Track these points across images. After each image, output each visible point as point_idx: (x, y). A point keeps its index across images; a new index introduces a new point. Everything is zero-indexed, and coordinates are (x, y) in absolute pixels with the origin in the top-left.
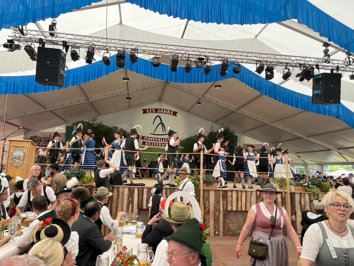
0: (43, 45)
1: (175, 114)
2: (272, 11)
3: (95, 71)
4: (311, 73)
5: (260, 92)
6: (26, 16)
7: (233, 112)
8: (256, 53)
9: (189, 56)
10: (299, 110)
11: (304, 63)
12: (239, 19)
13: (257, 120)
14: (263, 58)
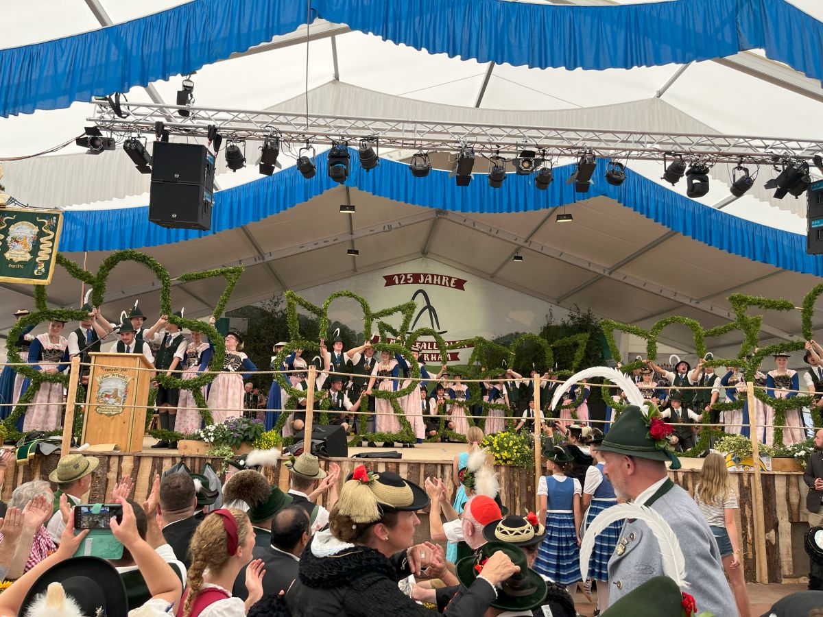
0: (166, 138)
1: (460, 284)
2: (701, 32)
3: (278, 191)
4: (803, 178)
5: (668, 227)
6: (127, 73)
7: (601, 278)
8: (663, 134)
9: (499, 147)
10: (770, 268)
11: (785, 153)
12: (621, 54)
13: (660, 295)
14: (682, 144)
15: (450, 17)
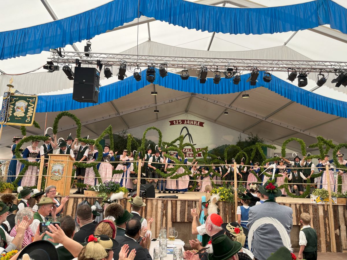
0: (80, 65)
1: (201, 124)
2: (303, 18)
3: (126, 86)
5: (290, 99)
6: (64, 39)
7: (262, 121)
9: (217, 67)
10: (335, 116)
11: (340, 68)
12: (269, 28)
13: (287, 128)
14: (295, 65)
15: (197, 13)
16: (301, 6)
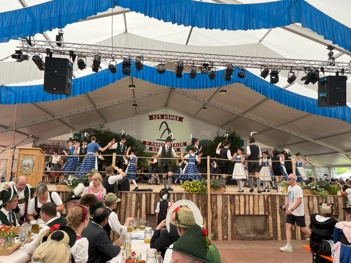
0: (51, 55)
1: (181, 119)
2: (275, 15)
3: (101, 79)
4: (316, 76)
5: (265, 96)
6: (34, 27)
7: (239, 117)
8: (261, 58)
9: (194, 62)
10: (305, 113)
11: (309, 66)
12: (243, 25)
14: (268, 62)
15: (173, 7)
16: (275, 4)
